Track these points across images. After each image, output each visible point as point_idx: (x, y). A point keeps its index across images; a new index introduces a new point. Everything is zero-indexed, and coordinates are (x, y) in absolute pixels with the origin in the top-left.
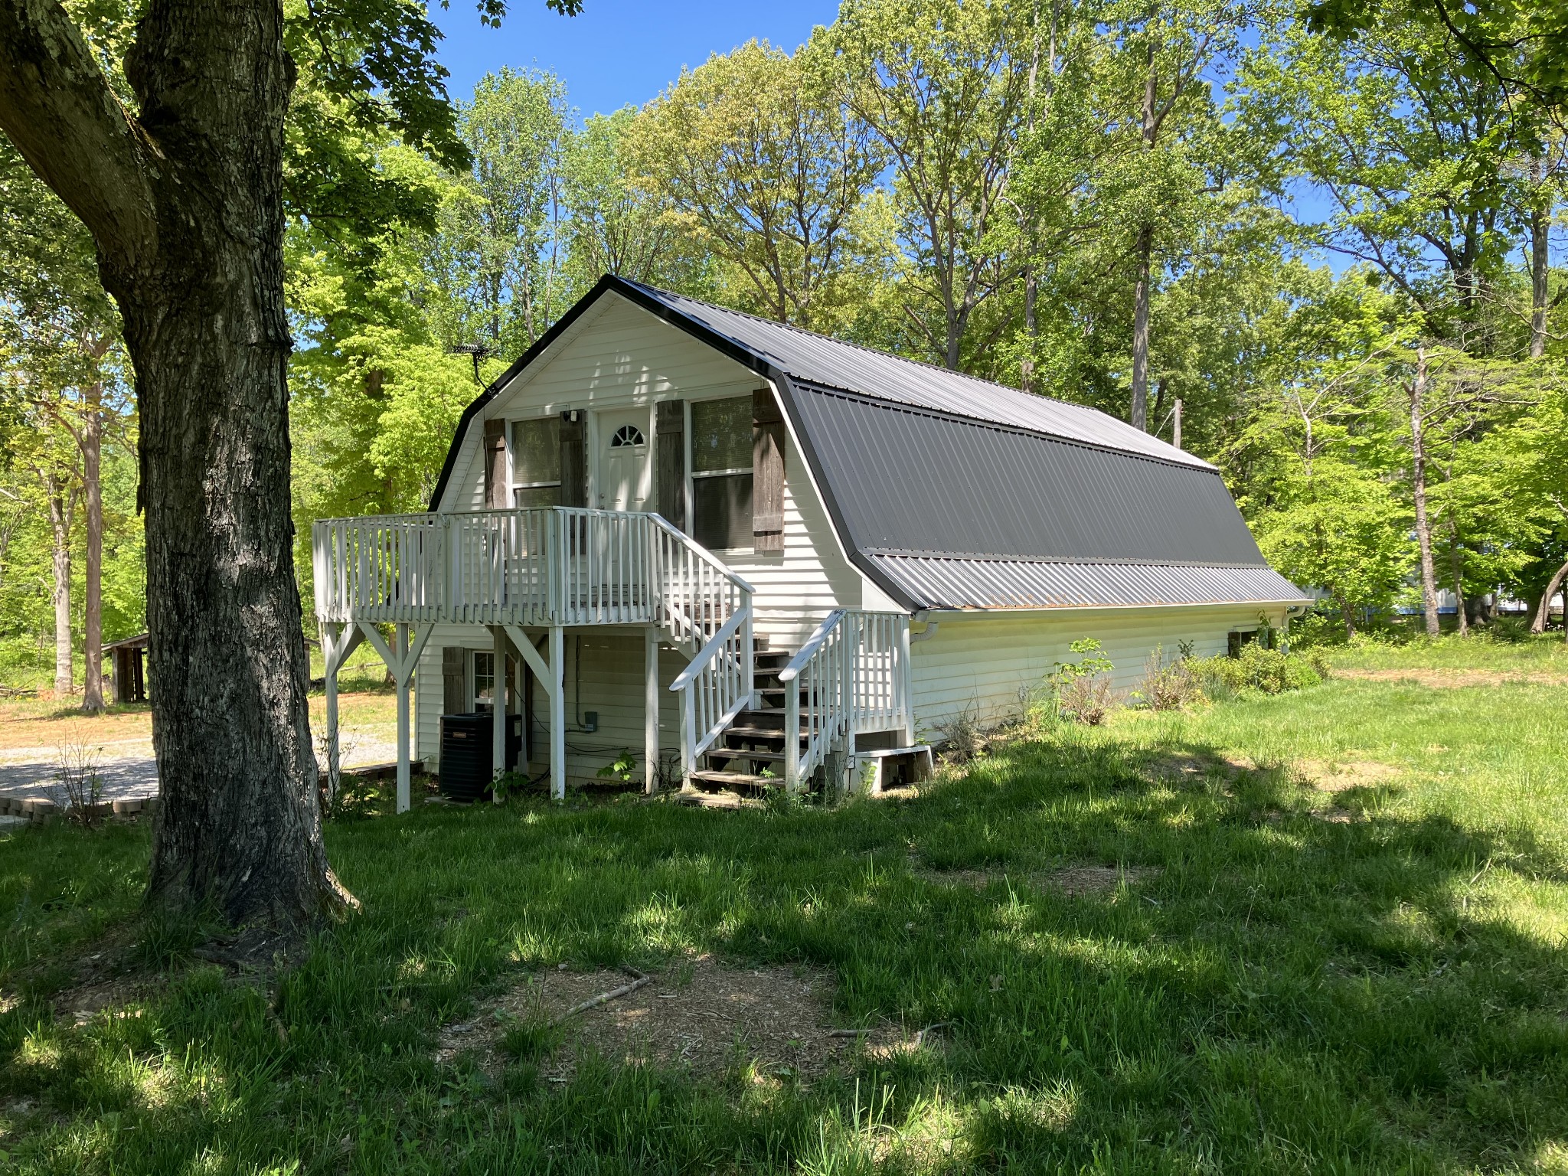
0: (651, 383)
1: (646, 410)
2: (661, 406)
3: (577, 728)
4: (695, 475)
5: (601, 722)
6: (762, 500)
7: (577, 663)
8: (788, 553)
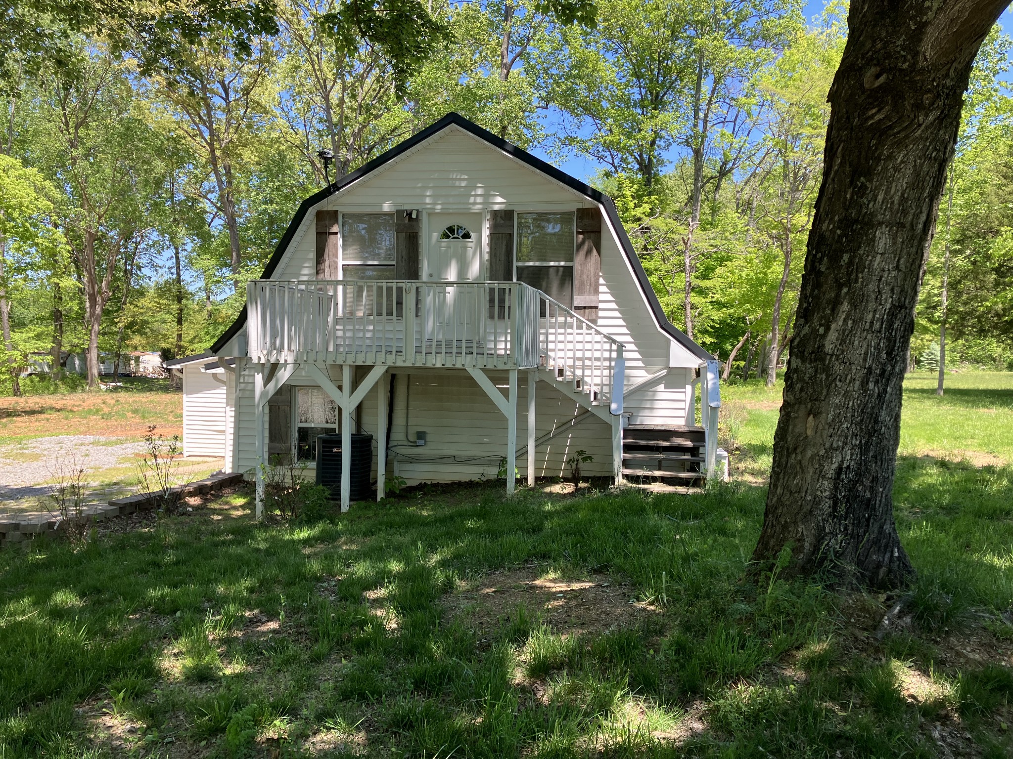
0: (486, 196)
1: (479, 216)
2: (495, 214)
3: (406, 443)
4: (520, 264)
5: (429, 438)
6: (582, 284)
7: (408, 396)
8: (600, 322)
